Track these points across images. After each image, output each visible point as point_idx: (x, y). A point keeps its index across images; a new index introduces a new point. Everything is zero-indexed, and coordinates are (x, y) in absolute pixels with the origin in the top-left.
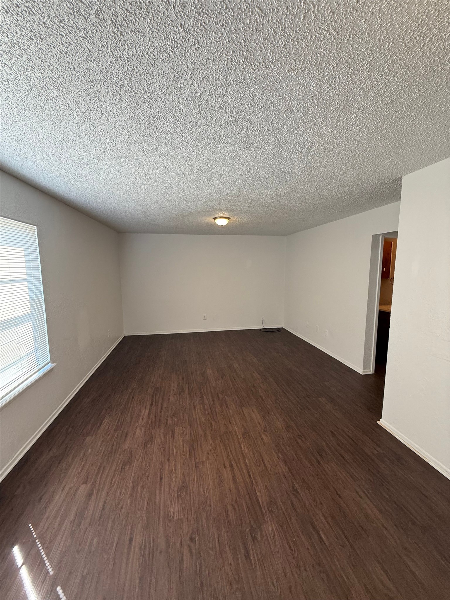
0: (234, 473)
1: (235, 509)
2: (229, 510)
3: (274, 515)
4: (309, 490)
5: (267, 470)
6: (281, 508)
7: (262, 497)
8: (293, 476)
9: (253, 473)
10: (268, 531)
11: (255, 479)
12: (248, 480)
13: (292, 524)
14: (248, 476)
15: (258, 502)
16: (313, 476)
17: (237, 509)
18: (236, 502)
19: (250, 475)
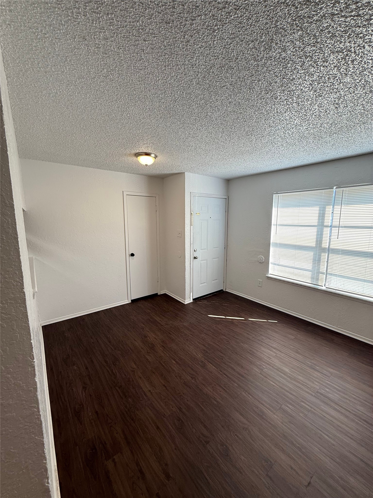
0: (236, 372)
1: (220, 356)
2: (222, 354)
3: (200, 361)
4: (185, 381)
5: (218, 384)
6: (198, 366)
7: (211, 367)
8: (198, 387)
9: (225, 377)
10: (200, 355)
11: (221, 374)
12: (225, 372)
13: (190, 361)
14: (227, 374)
15: (211, 363)
16: (184, 394)
17: (220, 357)
18: (222, 359)
19: (226, 375)
